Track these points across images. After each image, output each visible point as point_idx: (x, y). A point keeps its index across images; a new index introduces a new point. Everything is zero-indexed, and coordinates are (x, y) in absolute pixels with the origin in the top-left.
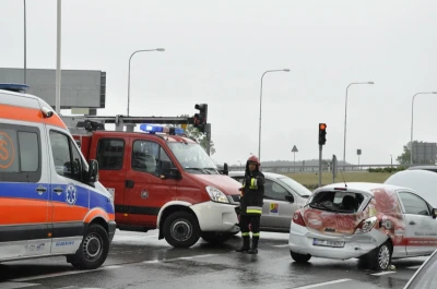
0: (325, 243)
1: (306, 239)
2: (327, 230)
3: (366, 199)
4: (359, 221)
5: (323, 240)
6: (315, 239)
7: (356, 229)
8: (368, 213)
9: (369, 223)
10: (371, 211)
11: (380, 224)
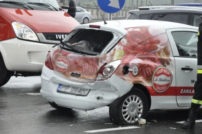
0: (69, 90)
1: (51, 84)
2: (73, 75)
3: (115, 38)
4: (101, 65)
5: (68, 86)
6: (60, 85)
7: (97, 74)
8: (112, 55)
9: (111, 67)
10: (117, 54)
11: (126, 69)
